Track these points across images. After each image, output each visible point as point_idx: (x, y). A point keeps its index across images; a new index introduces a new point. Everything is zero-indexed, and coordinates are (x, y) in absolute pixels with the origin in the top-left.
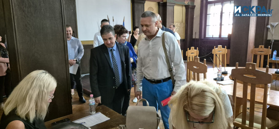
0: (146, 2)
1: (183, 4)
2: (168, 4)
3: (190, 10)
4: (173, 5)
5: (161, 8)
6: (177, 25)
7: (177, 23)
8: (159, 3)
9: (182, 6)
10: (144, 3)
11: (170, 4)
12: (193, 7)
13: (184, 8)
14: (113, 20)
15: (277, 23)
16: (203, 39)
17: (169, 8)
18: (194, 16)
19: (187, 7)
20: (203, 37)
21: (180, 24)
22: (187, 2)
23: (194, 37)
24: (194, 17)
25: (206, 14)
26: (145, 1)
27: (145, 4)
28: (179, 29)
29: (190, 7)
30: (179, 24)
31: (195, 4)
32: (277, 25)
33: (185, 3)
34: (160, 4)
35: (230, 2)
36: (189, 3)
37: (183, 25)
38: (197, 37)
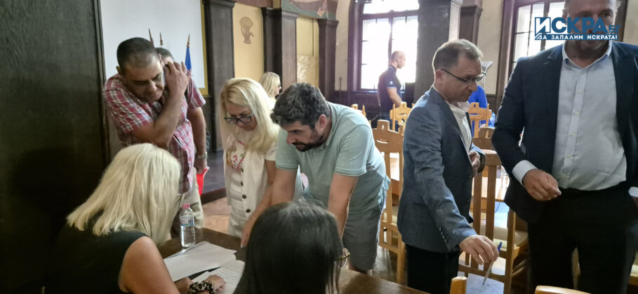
0: (236, 4)
1: (314, 16)
2: (283, 13)
3: (327, 30)
4: (294, 15)
5: (269, 20)
6: (303, 60)
7: (303, 57)
8: (264, 10)
9: (312, 19)
10: (232, 7)
11: (288, 14)
12: (335, 24)
13: (316, 24)
14: (161, 41)
15: (491, 63)
16: (355, 93)
17: (286, 24)
18: (335, 42)
19: (322, 23)
20: (355, 88)
21: (309, 58)
22: (323, 12)
23: (337, 88)
24: (337, 44)
25: (360, 41)
26: (235, 2)
27: (234, 9)
28: (306, 69)
29: (328, 22)
30: (307, 58)
31: (337, 18)
32: (491, 66)
33: (318, 13)
34: (267, 12)
35: (405, 17)
36: (324, 14)
37: (315, 62)
38: (344, 88)
